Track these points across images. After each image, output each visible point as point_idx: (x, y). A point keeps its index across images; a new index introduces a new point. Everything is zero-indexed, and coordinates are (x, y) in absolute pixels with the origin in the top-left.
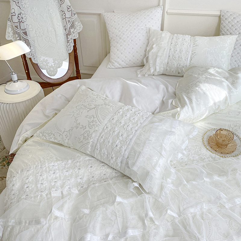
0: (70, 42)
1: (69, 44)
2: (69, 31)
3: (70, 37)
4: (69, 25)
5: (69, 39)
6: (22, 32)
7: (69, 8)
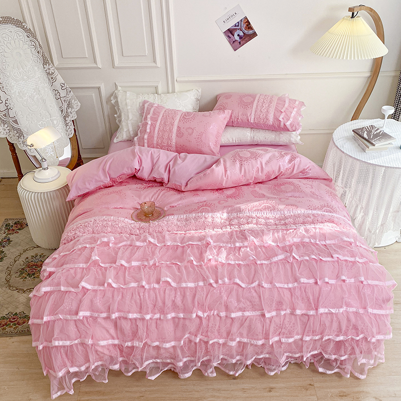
0: (69, 124)
1: (68, 127)
2: (67, 112)
3: (69, 119)
4: (65, 105)
5: (67, 122)
6: (11, 120)
7: (63, 85)
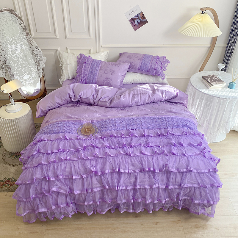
0: (40, 70)
1: (39, 72)
2: (39, 63)
3: (39, 67)
4: (38, 59)
6: (7, 67)
7: (37, 48)
